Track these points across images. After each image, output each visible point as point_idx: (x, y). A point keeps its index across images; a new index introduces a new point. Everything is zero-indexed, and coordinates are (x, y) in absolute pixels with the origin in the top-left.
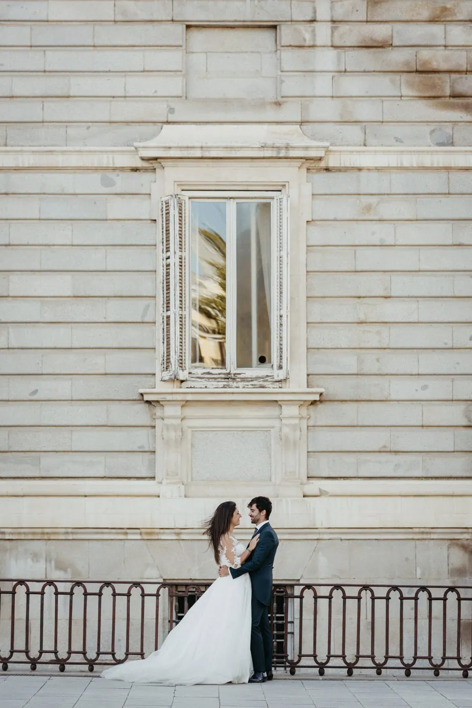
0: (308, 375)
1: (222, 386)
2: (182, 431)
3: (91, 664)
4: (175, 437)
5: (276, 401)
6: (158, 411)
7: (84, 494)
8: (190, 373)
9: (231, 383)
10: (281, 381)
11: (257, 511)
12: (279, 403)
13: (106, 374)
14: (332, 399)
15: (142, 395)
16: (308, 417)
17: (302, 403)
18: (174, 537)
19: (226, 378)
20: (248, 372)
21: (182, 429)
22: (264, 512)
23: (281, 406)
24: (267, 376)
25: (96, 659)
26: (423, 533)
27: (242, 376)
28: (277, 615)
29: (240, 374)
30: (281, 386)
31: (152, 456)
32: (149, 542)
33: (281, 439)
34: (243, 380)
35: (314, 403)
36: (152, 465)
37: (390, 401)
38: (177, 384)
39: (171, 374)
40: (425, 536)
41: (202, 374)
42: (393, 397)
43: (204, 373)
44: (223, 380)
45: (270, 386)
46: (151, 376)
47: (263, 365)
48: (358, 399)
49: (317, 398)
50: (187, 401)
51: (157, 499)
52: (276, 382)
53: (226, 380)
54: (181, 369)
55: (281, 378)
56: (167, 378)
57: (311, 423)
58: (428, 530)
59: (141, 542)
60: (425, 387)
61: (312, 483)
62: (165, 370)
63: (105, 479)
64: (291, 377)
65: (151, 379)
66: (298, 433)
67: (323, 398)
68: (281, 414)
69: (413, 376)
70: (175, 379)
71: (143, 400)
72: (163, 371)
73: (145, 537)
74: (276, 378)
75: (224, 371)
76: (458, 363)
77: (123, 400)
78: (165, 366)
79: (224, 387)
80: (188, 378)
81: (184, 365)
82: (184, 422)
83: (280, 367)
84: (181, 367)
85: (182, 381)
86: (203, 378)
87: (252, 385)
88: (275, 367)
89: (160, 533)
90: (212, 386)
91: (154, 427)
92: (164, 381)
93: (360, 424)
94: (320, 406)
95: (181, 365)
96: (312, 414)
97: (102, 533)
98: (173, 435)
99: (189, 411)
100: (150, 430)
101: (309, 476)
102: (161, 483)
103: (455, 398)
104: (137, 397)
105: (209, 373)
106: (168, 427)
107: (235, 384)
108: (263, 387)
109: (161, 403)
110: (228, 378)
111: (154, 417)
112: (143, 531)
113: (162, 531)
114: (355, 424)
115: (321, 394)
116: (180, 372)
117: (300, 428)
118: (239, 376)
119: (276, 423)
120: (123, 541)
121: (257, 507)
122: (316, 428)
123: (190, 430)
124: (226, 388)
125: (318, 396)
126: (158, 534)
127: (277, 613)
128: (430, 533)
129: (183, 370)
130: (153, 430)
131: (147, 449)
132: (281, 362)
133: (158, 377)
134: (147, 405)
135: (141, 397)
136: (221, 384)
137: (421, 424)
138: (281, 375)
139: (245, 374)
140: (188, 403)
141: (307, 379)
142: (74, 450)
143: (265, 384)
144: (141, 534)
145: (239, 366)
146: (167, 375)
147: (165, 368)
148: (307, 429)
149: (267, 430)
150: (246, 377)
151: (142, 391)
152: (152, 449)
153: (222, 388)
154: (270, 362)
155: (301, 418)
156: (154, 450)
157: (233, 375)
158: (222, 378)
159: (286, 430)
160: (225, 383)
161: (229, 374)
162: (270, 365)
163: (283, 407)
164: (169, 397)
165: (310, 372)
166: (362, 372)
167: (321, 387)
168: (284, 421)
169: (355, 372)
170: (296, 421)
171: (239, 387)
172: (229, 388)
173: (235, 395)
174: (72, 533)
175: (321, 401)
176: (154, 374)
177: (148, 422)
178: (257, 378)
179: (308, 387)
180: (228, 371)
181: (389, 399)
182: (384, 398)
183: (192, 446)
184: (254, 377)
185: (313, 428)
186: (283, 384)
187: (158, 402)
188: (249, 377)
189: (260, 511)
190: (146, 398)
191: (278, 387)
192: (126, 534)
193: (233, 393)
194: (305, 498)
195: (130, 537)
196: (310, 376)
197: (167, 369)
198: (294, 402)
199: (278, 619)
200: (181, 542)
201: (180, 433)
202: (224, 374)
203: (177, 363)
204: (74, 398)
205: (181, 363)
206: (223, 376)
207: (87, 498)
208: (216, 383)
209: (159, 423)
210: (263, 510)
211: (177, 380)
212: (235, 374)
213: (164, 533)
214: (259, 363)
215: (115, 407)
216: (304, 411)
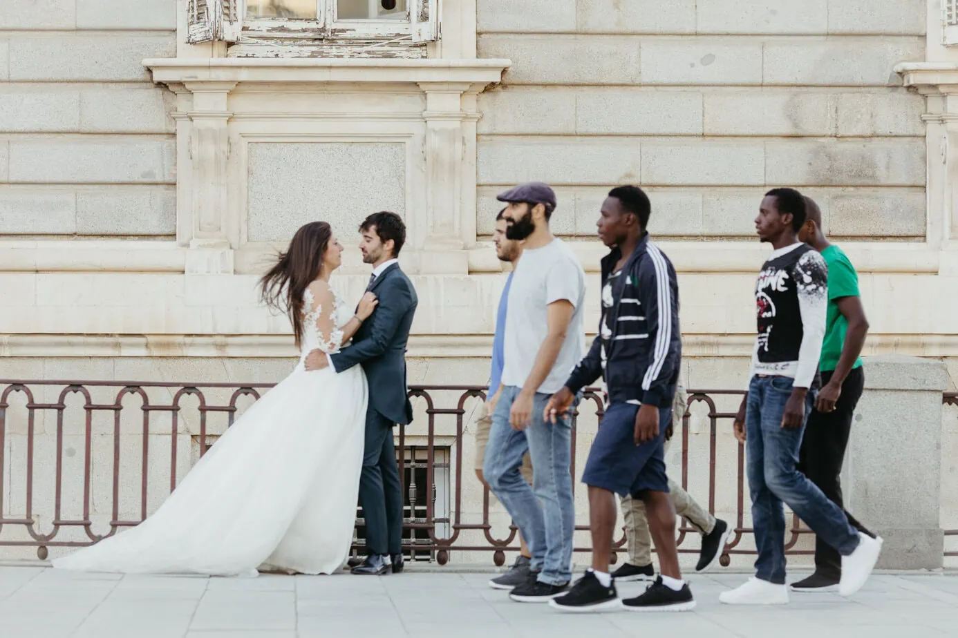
0: (479, 34)
1: (310, 54)
2: (230, 144)
3: (43, 545)
4: (216, 154)
5: (416, 84)
6: (182, 104)
7: (34, 268)
8: (244, 29)
9: (326, 49)
10: (426, 45)
11: (376, 240)
12: (422, 87)
13: (78, 30)
14: (526, 80)
15: (149, 70)
16: (479, 116)
17: (466, 88)
18: (213, 352)
19: (316, 39)
20: (361, 28)
21: (229, 138)
22: (391, 243)
23: (424, 94)
24: (399, 35)
25: (51, 536)
26: (703, 344)
27: (348, 35)
28: (417, 508)
29: (343, 31)
30: (425, 55)
31: (169, 193)
32: (163, 362)
33: (425, 160)
34: (351, 42)
35: (490, 88)
36: (170, 210)
37: (640, 85)
38: (220, 48)
39: (207, 28)
40: (706, 351)
41: (268, 30)
42: (645, 79)
43: (274, 29)
44: (310, 43)
45: (404, 54)
46: (167, 33)
47: (390, 14)
48: (578, 82)
49: (496, 77)
50: (239, 83)
51: (179, 277)
52: (416, 46)
53: (317, 43)
54: (227, 18)
55: (426, 36)
56: (198, 37)
57: (485, 128)
58: (712, 339)
59: (149, 362)
60: (708, 60)
61: (487, 247)
62: (196, 20)
63: (76, 236)
64: (445, 35)
65: (168, 39)
66: (459, 146)
67: (509, 78)
68: (425, 110)
69: (685, 38)
70: (214, 39)
71: (152, 81)
72: (192, 23)
73: (156, 353)
74: (416, 39)
75: (313, 25)
76: (774, 12)
77: (112, 82)
78: (196, 13)
79: (313, 55)
80: (240, 36)
81: (232, 11)
82: (233, 124)
83: (424, 17)
84: (227, 14)
85: (230, 44)
86: (272, 38)
87: (369, 52)
88: (414, 16)
89: (185, 344)
90: (289, 52)
91: (174, 135)
92: (194, 43)
93: (581, 130)
94: (503, 95)
95: (226, 11)
96: (486, 109)
97: (70, 344)
98: (210, 150)
99: (243, 104)
100: (165, 142)
101: (479, 233)
102: (187, 245)
103: (768, 80)
104: (141, 75)
105: (282, 29)
106: (201, 135)
107: (334, 50)
108: (391, 56)
109: (188, 86)
110: (321, 39)
111: (174, 114)
112: (151, 339)
113: (188, 340)
114: (571, 130)
115: (504, 71)
116: (226, 25)
117: (463, 138)
118: (342, 35)
119: (416, 128)
120: (111, 361)
121: (378, 232)
122: (494, 138)
123: (244, 142)
124: (316, 57)
125: (499, 74)
126: (181, 345)
127: (417, 503)
128: (718, 344)
129: (230, 21)
130: (171, 141)
131: (159, 179)
132: (425, 7)
133: (182, 36)
134: (159, 91)
135: (147, 76)
136: (307, 50)
137: (700, 131)
138: (425, 31)
139: (354, 30)
140: (242, 87)
141: (477, 42)
142: (13, 179)
143: (394, 50)
144: (147, 345)
145: (341, 16)
146: (198, 32)
147: (195, 16)
148: (477, 140)
149: (397, 141)
150: (357, 37)
151: (149, 62)
152: (168, 179)
153: (308, 57)
154: (404, 8)
155: (465, 118)
156: (173, 181)
157: (330, 34)
158: (308, 39)
159: (434, 142)
160: (315, 49)
161: (323, 30)
162: (404, 14)
163: (430, 96)
164: (203, 75)
165: (484, 28)
166: (584, 29)
167: (504, 57)
168: (431, 124)
169: (572, 28)
170: (456, 124)
171: (342, 56)
172: (323, 57)
173: (333, 71)
174: (11, 345)
175: (503, 85)
176: (175, 31)
177: (161, 124)
178: (378, 39)
179: (478, 55)
180: (321, 26)
181: (637, 82)
182: (627, 81)
183: (250, 172)
184: (372, 36)
185: (488, 138)
186: (430, 50)
187: (180, 84)
188: (363, 36)
189: (383, 240)
190: (158, 76)
191: (419, 55)
192: (117, 345)
193: (330, 67)
194: (473, 277)
195: (125, 352)
196: (482, 36)
197: (198, 18)
198: (451, 87)
199: (419, 514)
200: (226, 361)
201: (225, 147)
202: (313, 30)
203: (219, 8)
204: (13, 77)
205: (228, 8)
206: (311, 35)
207: (38, 275)
208: (297, 49)
209: (183, 128)
210: (388, 239)
211: (220, 40)
212: (334, 31)
213: (191, 345)
214: (382, 9)
215: (94, 95)
216: (471, 105)
